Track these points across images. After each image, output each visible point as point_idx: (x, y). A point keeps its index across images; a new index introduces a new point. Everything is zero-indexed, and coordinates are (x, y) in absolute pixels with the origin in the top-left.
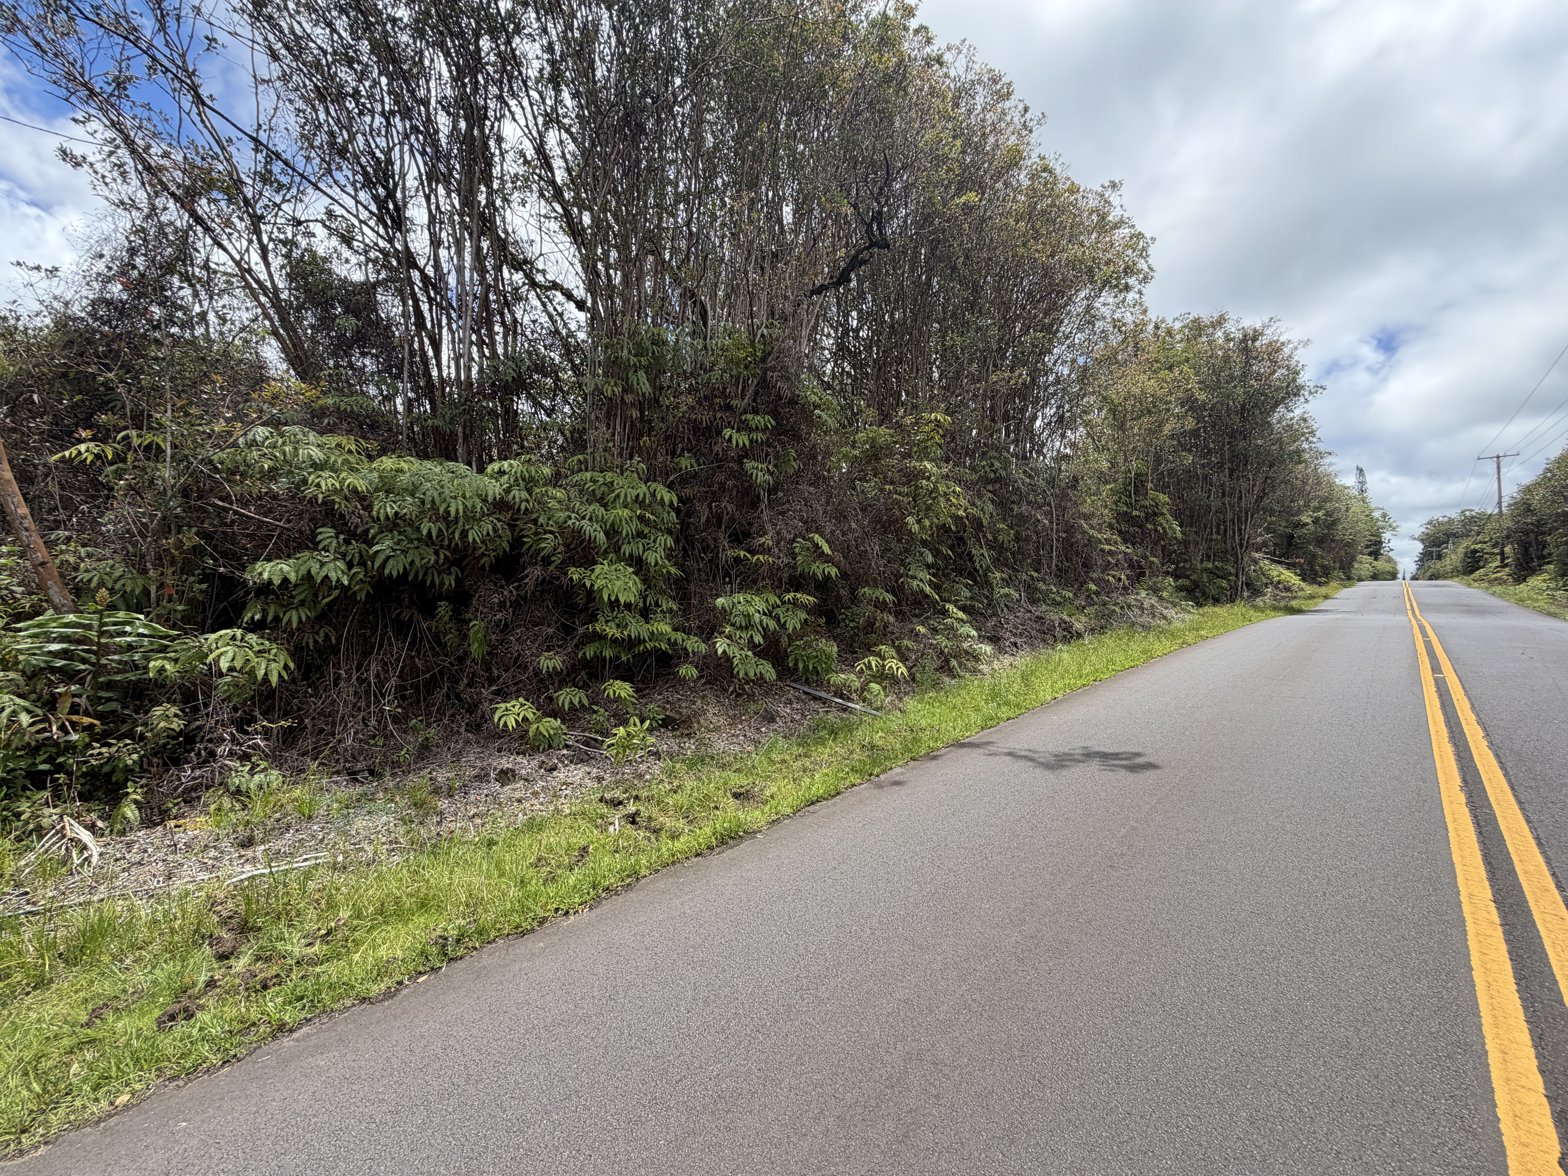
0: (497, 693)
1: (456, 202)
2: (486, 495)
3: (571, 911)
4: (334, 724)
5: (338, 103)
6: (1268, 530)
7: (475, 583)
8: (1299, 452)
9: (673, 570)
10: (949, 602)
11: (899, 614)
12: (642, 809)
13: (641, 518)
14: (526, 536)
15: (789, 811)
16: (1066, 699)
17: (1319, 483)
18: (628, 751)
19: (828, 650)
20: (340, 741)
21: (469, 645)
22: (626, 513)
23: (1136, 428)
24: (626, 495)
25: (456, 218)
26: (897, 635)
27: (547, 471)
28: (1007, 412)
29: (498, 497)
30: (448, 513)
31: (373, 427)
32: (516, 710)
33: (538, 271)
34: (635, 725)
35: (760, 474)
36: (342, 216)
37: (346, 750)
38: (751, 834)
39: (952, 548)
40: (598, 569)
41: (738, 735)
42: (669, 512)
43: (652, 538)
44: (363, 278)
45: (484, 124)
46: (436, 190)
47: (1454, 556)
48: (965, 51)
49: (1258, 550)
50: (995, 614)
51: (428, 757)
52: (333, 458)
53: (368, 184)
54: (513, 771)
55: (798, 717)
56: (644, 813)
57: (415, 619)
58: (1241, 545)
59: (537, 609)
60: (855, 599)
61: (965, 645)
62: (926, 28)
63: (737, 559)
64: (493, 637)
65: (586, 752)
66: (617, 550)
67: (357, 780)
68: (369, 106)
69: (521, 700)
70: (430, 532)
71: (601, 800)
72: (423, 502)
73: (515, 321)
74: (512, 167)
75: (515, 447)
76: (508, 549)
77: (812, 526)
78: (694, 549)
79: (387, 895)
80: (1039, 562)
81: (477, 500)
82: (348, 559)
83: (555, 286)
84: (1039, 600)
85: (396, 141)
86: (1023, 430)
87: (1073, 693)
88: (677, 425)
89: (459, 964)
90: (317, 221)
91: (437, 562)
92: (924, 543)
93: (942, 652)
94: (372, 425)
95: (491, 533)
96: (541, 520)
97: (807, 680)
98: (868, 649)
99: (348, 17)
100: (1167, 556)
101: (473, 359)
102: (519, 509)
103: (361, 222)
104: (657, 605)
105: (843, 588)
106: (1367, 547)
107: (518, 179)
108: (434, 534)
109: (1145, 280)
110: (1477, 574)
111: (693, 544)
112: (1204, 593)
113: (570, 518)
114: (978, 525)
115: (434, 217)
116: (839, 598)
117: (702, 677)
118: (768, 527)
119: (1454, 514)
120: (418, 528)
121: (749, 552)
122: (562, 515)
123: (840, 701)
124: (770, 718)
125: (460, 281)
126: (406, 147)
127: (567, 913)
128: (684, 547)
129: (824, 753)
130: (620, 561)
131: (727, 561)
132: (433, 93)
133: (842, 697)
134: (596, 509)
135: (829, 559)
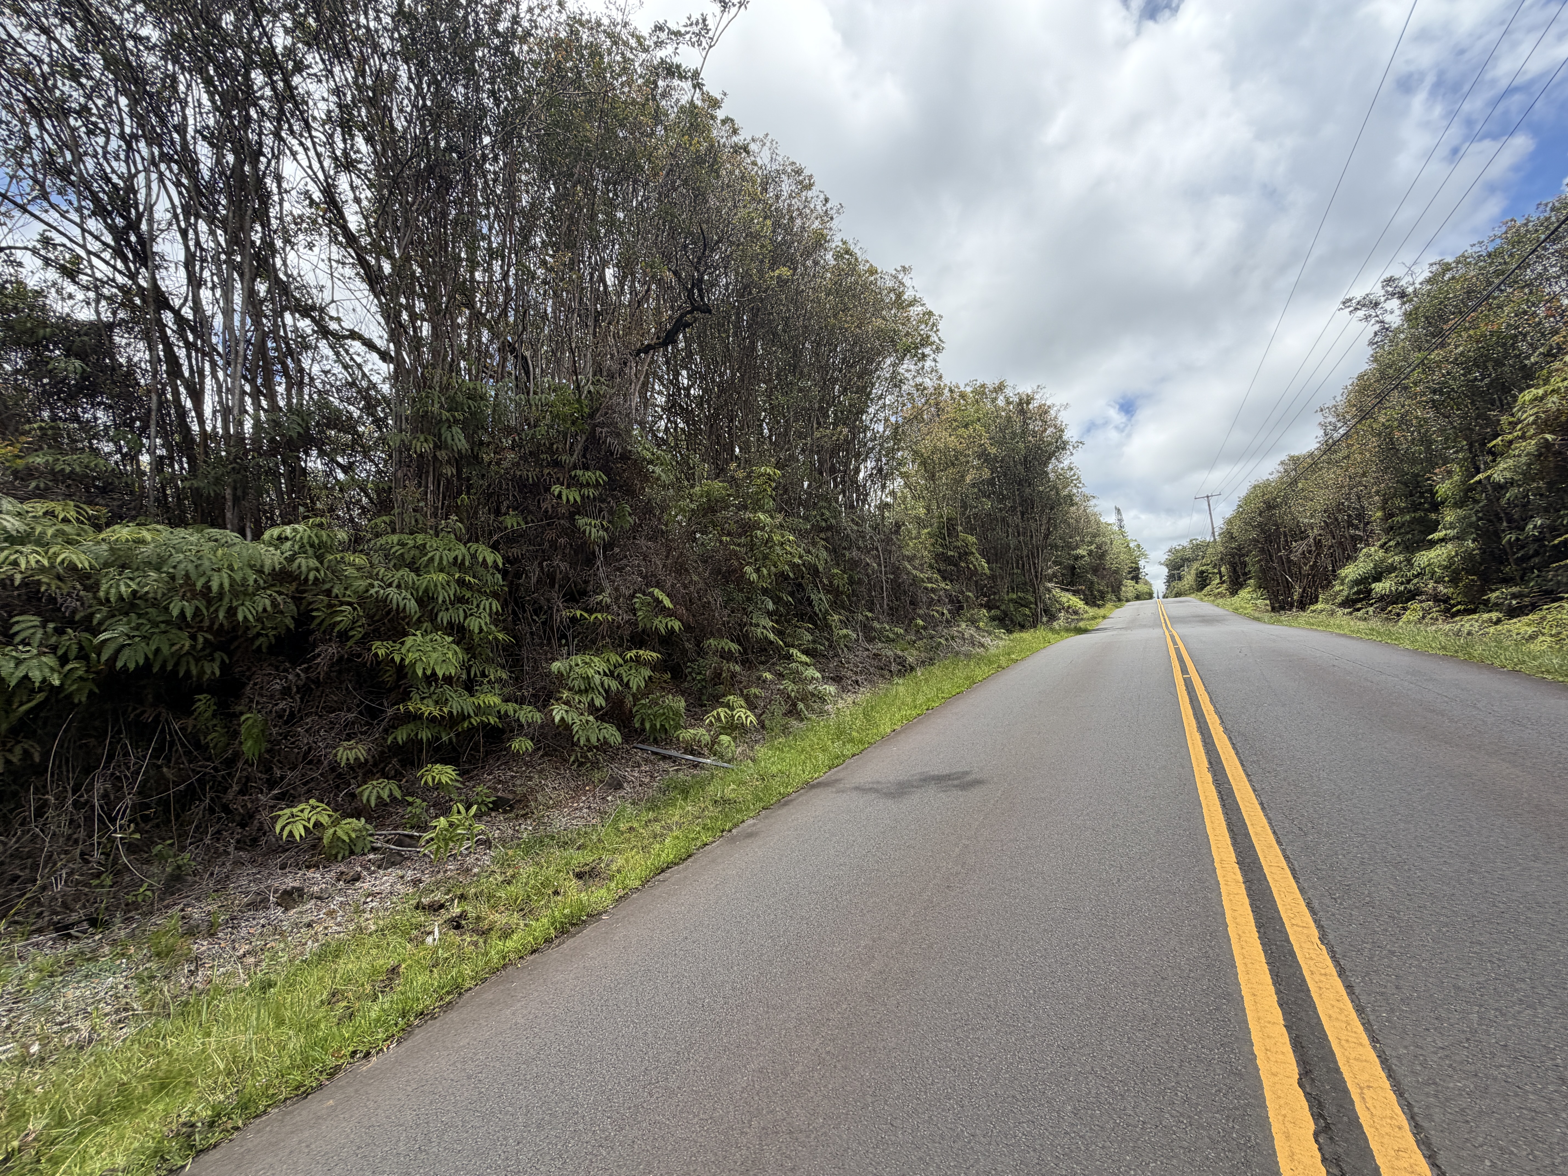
0: (281, 797)
1: (222, 240)
2: (262, 566)
3: (373, 1051)
4: (35, 867)
5: (57, 118)
6: (1056, 563)
7: (249, 669)
8: (1070, 496)
9: (500, 636)
10: (793, 646)
11: (745, 663)
12: (469, 909)
13: (461, 582)
14: (317, 610)
15: (637, 883)
16: (905, 729)
17: (1089, 522)
18: (451, 844)
19: (675, 705)
20: (44, 888)
21: (241, 743)
22: (442, 577)
23: (943, 478)
24: (441, 558)
25: (223, 257)
26: (744, 683)
27: (342, 535)
28: (833, 465)
29: (278, 567)
30: (207, 587)
31: (104, 491)
32: (306, 814)
33: (331, 318)
34: (459, 812)
35: (593, 530)
36: (64, 245)
37: (53, 899)
38: (594, 916)
39: (792, 594)
40: (409, 641)
41: (581, 809)
42: (493, 574)
43: (475, 603)
44: (93, 317)
45: (258, 161)
46: (196, 224)
47: (1189, 578)
48: (768, 144)
49: (1050, 581)
50: (836, 655)
51: (179, 890)
52: (39, 529)
53: (100, 211)
54: (301, 889)
55: (647, 780)
56: (472, 913)
57: (162, 719)
58: (1036, 577)
59: (333, 693)
60: (701, 652)
61: (811, 688)
62: (732, 120)
63: (573, 620)
64: (274, 731)
65: (399, 853)
66: (433, 618)
67: (70, 936)
68: (102, 126)
69: (312, 801)
70: (182, 613)
71: (417, 908)
72: (173, 578)
73: (301, 370)
74: (293, 206)
75: (301, 509)
76: (292, 626)
77: (652, 580)
78: (524, 611)
79: (108, 1085)
80: (873, 603)
81: (249, 571)
82: (60, 652)
83: (354, 335)
84: (875, 638)
85: (140, 167)
86: (850, 482)
87: (910, 724)
88: (500, 482)
89: (214, 1155)
90: (26, 248)
91: (193, 647)
92: (765, 591)
93: (789, 697)
94: (104, 488)
95: (269, 609)
96: (335, 591)
97: (655, 739)
98: (717, 700)
99: (73, 26)
100: (981, 590)
101: (246, 412)
102: (306, 579)
103: (89, 252)
104: (484, 675)
105: (688, 640)
106: (1130, 573)
107: (303, 221)
108: (189, 614)
109: (938, 350)
110: (1205, 591)
111: (523, 606)
112: (1012, 621)
113: (373, 586)
114: (814, 571)
115: (194, 255)
116: (684, 651)
117: (539, 749)
118: (606, 584)
119: (1185, 543)
120: (166, 608)
121: (586, 611)
122: (362, 584)
123: (691, 757)
124: (617, 785)
125: (228, 326)
126: (154, 176)
127: (367, 1055)
128: (513, 611)
129: (675, 815)
130: (437, 630)
131: (561, 622)
132: (191, 121)
133: (692, 753)
134: (405, 575)
135: (672, 613)
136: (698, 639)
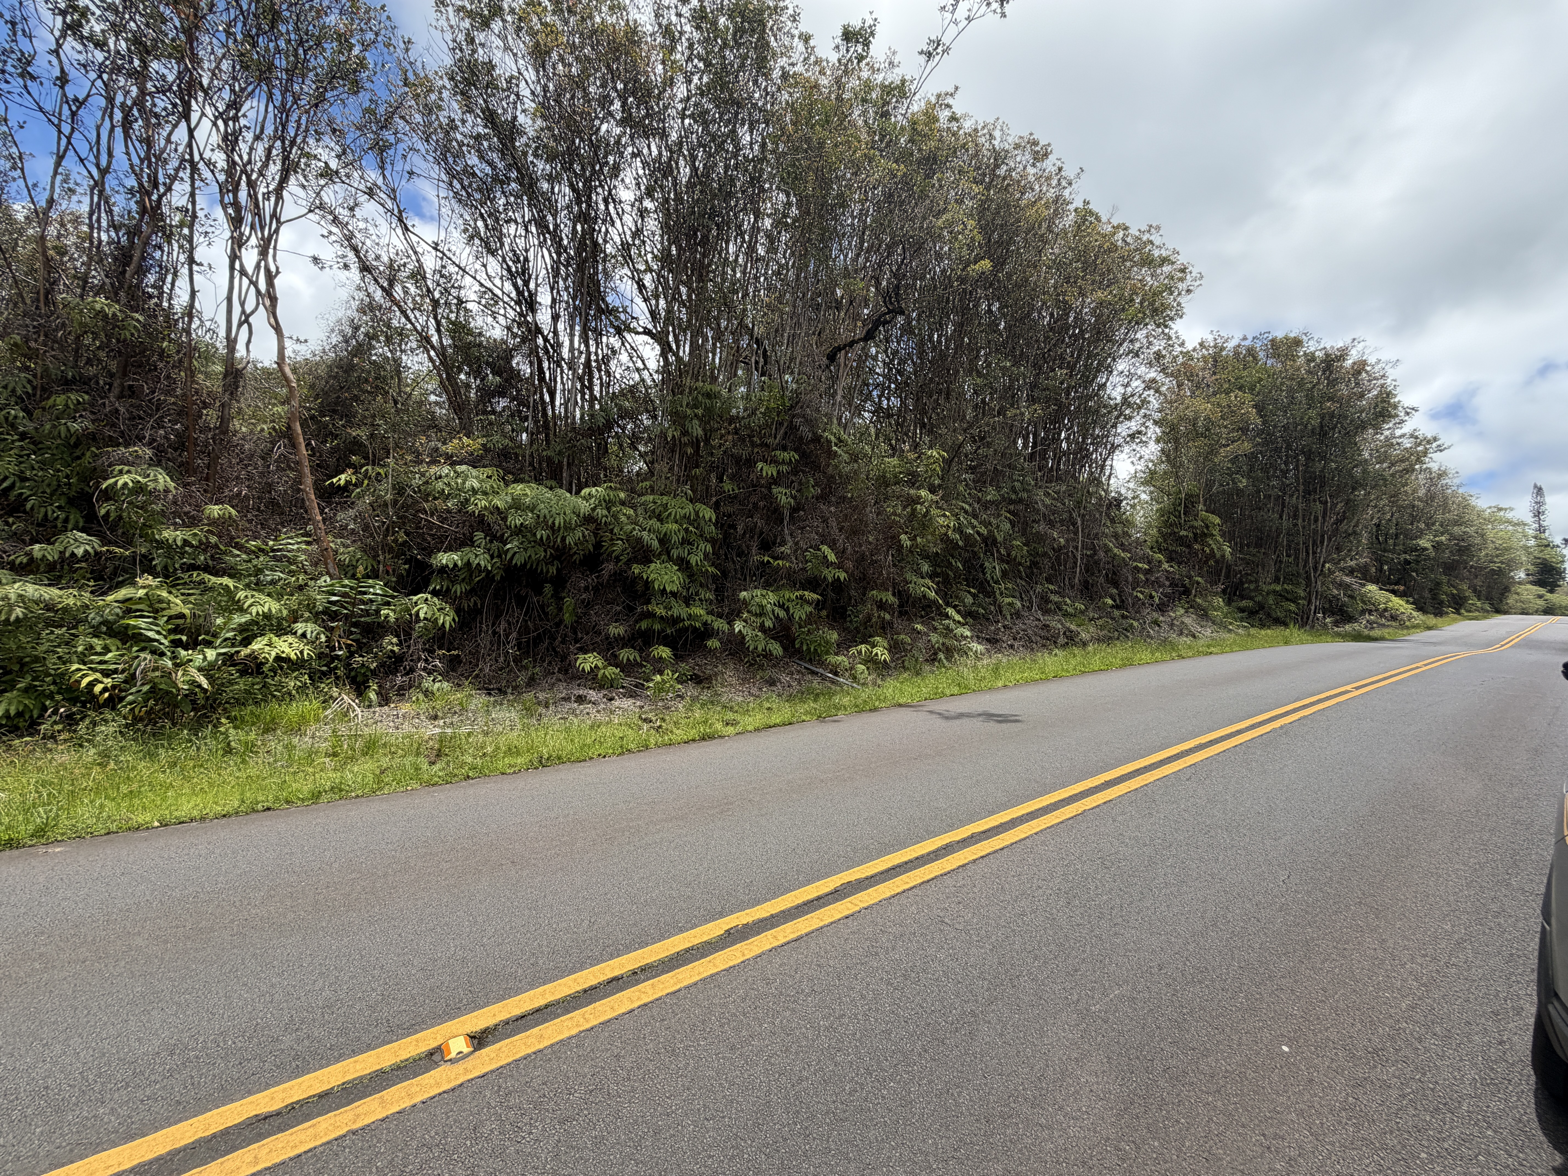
0: (580, 648)
2: (579, 512)
3: (606, 756)
4: (478, 659)
7: (569, 573)
9: (710, 569)
10: (951, 606)
11: (902, 614)
13: (687, 531)
14: (605, 541)
15: (754, 729)
18: (662, 693)
19: (829, 637)
20: (481, 670)
21: (563, 615)
22: (675, 527)
24: (676, 513)
26: (898, 630)
27: (622, 494)
29: (587, 514)
30: (553, 523)
32: (591, 660)
34: (668, 675)
35: (784, 497)
37: (485, 675)
39: (965, 561)
40: (653, 566)
41: (744, 691)
42: (709, 526)
43: (695, 545)
46: (558, 281)
49: (1350, 574)
50: (998, 620)
51: (534, 685)
52: (485, 486)
54: (586, 697)
55: (795, 685)
57: (529, 595)
58: (1315, 568)
59: (610, 593)
60: (864, 599)
61: (958, 643)
63: (762, 563)
64: (580, 610)
65: (634, 691)
66: (668, 553)
67: (491, 694)
69: (595, 653)
71: (639, 718)
75: (602, 477)
76: (592, 550)
81: (573, 515)
82: (491, 553)
84: (1051, 610)
91: (545, 557)
93: (932, 647)
95: (581, 538)
96: (615, 531)
97: (809, 658)
98: (863, 639)
102: (601, 522)
104: (697, 594)
105: (855, 589)
108: (544, 538)
112: (1269, 615)
113: (635, 529)
114: (990, 541)
116: (849, 598)
117: (724, 649)
118: (788, 538)
120: (535, 534)
121: (772, 558)
122: (630, 527)
123: (831, 676)
124: (772, 683)
125: (571, 346)
128: (720, 553)
130: (670, 561)
131: (754, 564)
133: (836, 674)
134: (654, 523)
135: (840, 566)
136: (865, 588)
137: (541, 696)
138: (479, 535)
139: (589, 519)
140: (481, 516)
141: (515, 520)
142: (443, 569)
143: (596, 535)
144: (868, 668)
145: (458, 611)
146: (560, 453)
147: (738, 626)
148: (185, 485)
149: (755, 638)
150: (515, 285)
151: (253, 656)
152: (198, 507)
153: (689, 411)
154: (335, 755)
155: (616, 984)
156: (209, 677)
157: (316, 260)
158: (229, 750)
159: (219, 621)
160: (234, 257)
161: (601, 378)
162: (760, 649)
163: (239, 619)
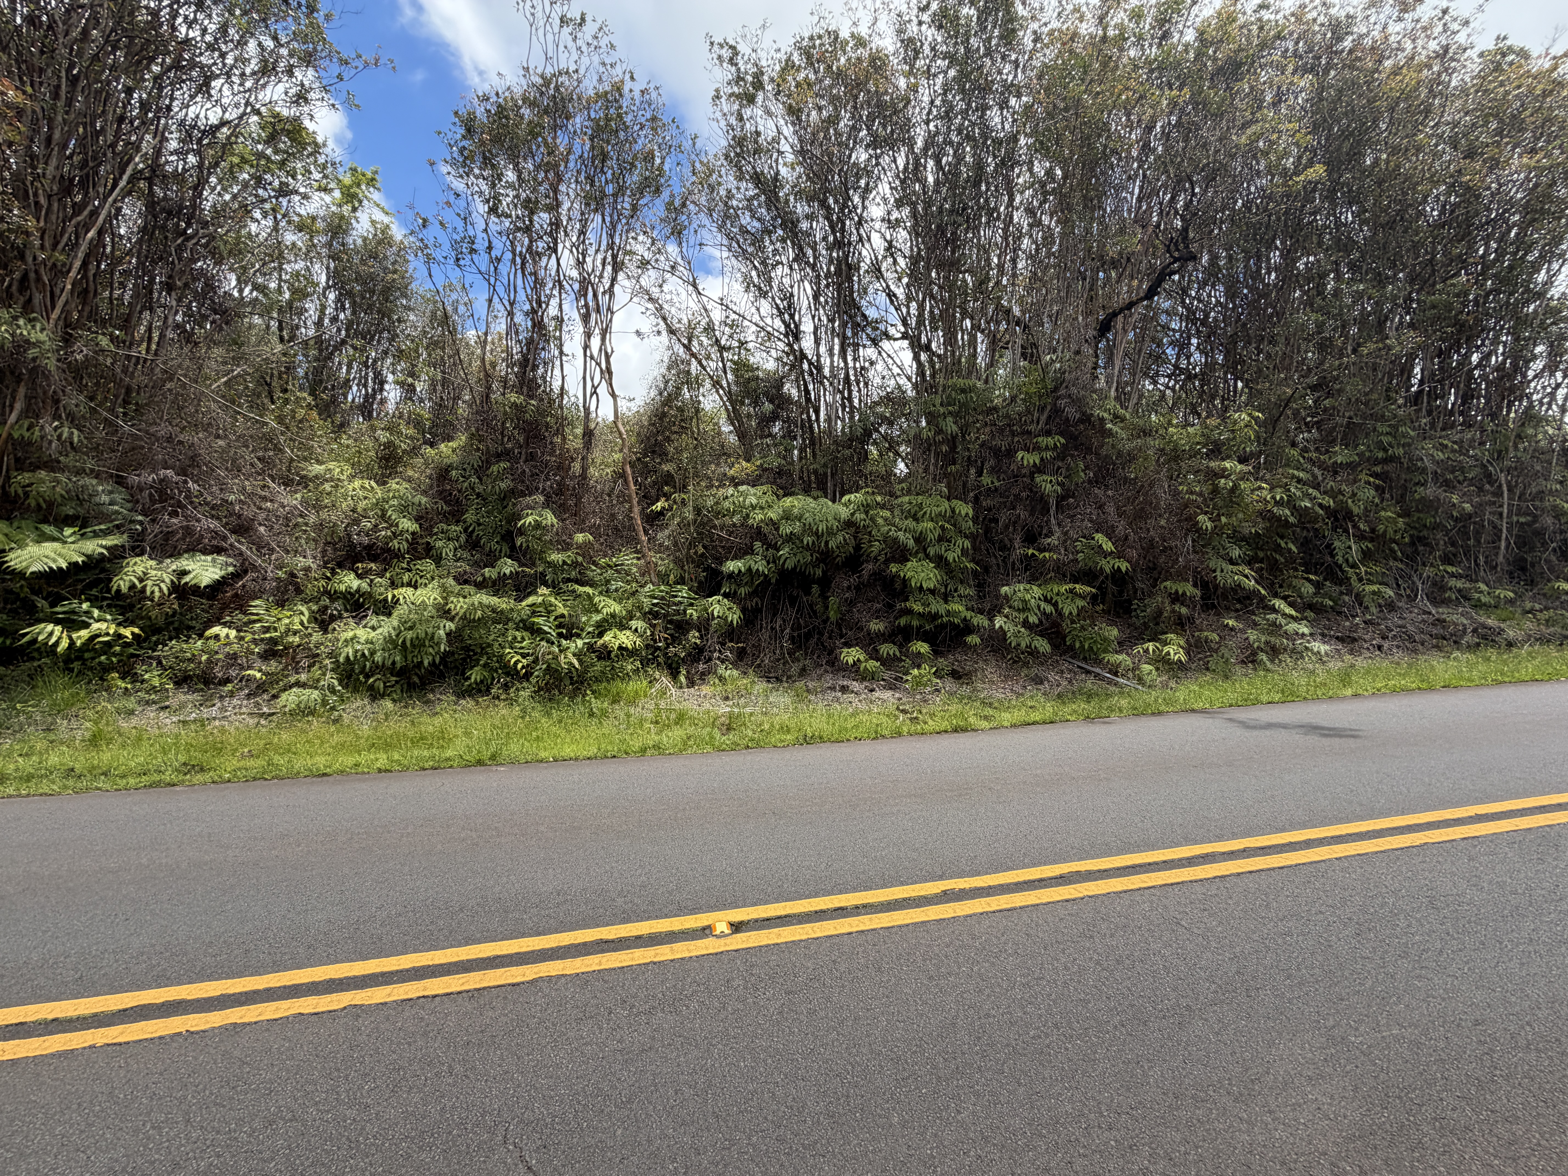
0: (844, 643)
2: (840, 518)
4: (760, 651)
7: (834, 574)
9: (969, 565)
10: (1278, 596)
13: (943, 528)
14: (864, 543)
15: (1009, 725)
18: (921, 686)
19: (1105, 633)
20: (762, 660)
21: (829, 612)
22: (930, 525)
24: (932, 512)
29: (847, 519)
30: (818, 530)
32: (854, 654)
34: (925, 669)
35: (1048, 485)
40: (909, 564)
41: (1006, 688)
42: (966, 522)
43: (952, 542)
51: (805, 674)
52: (761, 502)
54: (849, 687)
55: (1065, 683)
57: (800, 595)
59: (871, 591)
63: (1027, 556)
64: (843, 608)
65: (894, 684)
66: (924, 551)
67: (770, 681)
69: (858, 648)
71: (897, 709)
72: (805, 525)
75: (861, 483)
76: (853, 552)
78: (994, 548)
81: (835, 521)
82: (767, 559)
88: (980, 452)
91: (812, 560)
95: (843, 542)
96: (873, 533)
97: (1082, 656)
98: (1151, 636)
102: (860, 526)
104: (956, 591)
108: (810, 544)
111: (993, 544)
113: (892, 530)
114: (1345, 514)
117: (988, 646)
118: (1056, 528)
120: (802, 541)
121: (1037, 550)
122: (887, 529)
128: (979, 548)
130: (926, 559)
131: (1017, 557)
133: (1116, 674)
134: (910, 523)
135: (1120, 556)
136: (1156, 580)
137: (811, 685)
138: (758, 544)
139: (849, 524)
140: (759, 528)
141: (786, 529)
142: (731, 575)
143: (855, 538)
144: (1157, 669)
145: (743, 610)
146: (825, 465)
147: (999, 622)
148: (563, 520)
149: (1017, 635)
150: (784, 322)
151: (604, 646)
152: (571, 536)
153: (942, 410)
154: (657, 722)
155: (841, 912)
156: (580, 661)
157: (638, 333)
158: (592, 715)
159: (584, 619)
160: (586, 347)
161: (859, 391)
162: (1023, 645)
163: (597, 618)
